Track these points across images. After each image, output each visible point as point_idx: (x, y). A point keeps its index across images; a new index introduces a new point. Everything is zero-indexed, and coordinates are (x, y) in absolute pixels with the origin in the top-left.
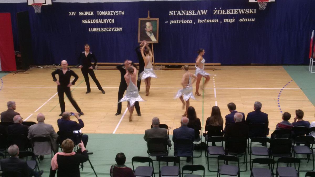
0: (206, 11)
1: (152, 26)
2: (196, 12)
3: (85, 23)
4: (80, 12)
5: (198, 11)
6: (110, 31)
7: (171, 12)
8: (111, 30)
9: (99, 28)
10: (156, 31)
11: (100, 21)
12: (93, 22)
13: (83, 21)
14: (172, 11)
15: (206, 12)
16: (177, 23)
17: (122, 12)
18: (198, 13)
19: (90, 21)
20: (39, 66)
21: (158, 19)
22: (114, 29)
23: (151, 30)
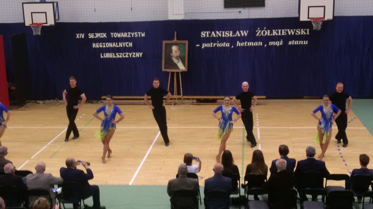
0: (246, 32)
1: (179, 51)
2: (234, 33)
3: (95, 47)
4: (90, 34)
5: (236, 32)
6: (127, 56)
7: (203, 33)
8: (129, 55)
10: (185, 56)
11: (114, 45)
12: (105, 45)
13: (94, 45)
14: (205, 32)
16: (210, 47)
17: (142, 33)
18: (236, 34)
19: (102, 45)
20: (38, 101)
21: (187, 42)
22: (132, 55)
23: (178, 55)
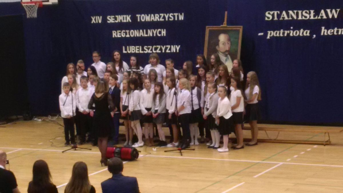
1: (229, 42)
2: (317, 13)
4: (110, 17)
5: (320, 11)
6: (158, 51)
7: (269, 13)
8: (161, 49)
10: (237, 51)
11: (141, 33)
12: (129, 34)
13: (114, 34)
15: (336, 13)
16: (280, 37)
17: (179, 14)
18: (320, 15)
22: (166, 49)
23: (227, 49)
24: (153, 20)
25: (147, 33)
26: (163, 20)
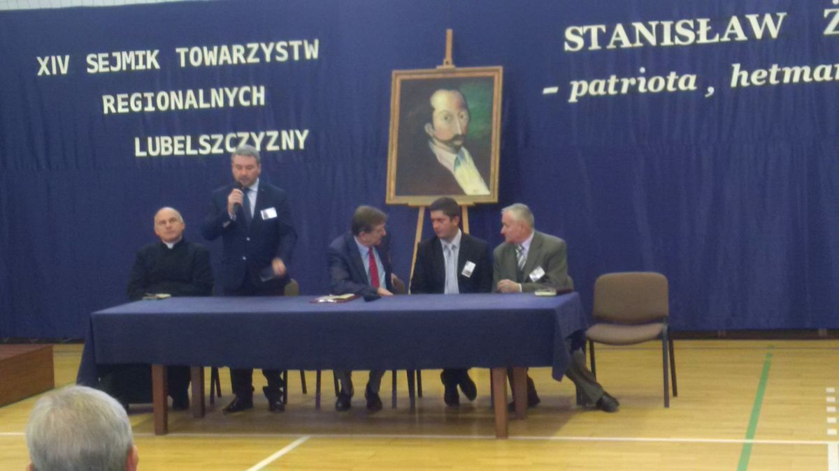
0: (775, 20)
1: (464, 113)
2: (718, 26)
3: (114, 111)
4: (94, 55)
9: (185, 134)
10: (488, 137)
13: (108, 104)
15: (776, 24)
16: (607, 96)
17: (306, 43)
21: (496, 73)
22: (266, 140)
23: (460, 132)
24: (225, 62)
25: (207, 99)
26: (257, 60)
